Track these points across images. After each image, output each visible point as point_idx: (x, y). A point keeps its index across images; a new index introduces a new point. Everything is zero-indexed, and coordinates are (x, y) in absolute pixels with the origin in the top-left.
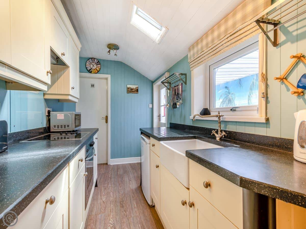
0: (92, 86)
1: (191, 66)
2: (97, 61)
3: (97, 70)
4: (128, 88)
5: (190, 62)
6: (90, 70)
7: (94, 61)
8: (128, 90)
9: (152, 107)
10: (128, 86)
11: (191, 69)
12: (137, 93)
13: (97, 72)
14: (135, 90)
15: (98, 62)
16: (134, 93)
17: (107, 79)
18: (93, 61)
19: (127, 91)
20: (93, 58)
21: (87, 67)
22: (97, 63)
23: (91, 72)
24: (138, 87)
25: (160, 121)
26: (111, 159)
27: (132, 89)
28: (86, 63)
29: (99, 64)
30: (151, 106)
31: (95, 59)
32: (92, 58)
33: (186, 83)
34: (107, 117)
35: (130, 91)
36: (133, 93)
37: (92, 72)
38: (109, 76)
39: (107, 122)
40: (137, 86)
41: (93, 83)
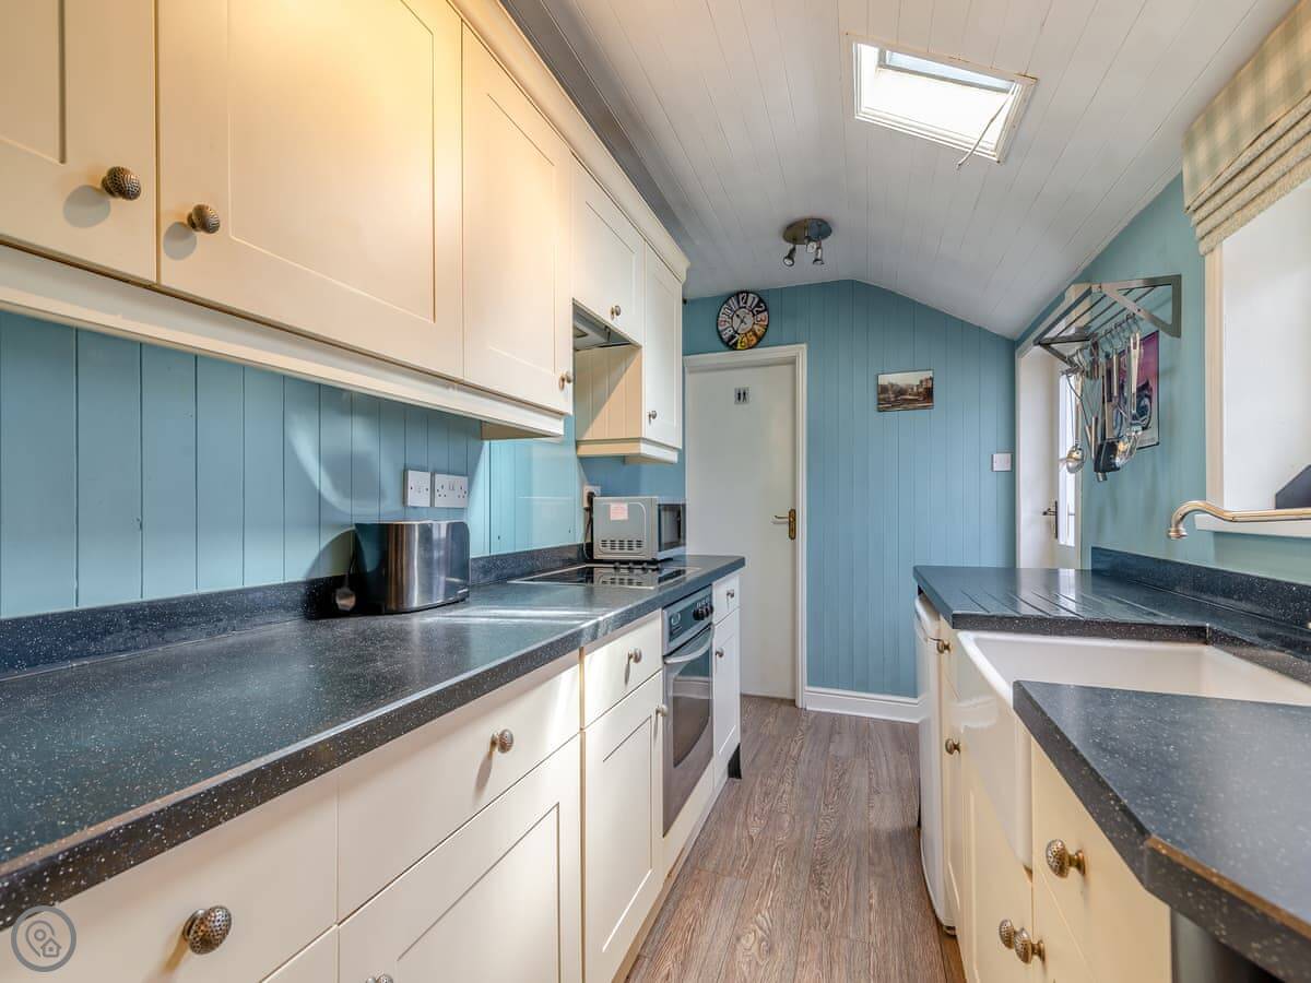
0: (739, 398)
1: (1200, 231)
2: (757, 300)
3: (755, 334)
4: (883, 389)
5: (1192, 209)
6: (732, 337)
7: (746, 303)
8: (882, 396)
9: (1009, 469)
10: (885, 380)
11: (1203, 247)
12: (925, 408)
13: (755, 341)
14: (918, 394)
15: (761, 301)
16: (911, 406)
17: (793, 362)
18: (741, 304)
19: (879, 399)
20: (742, 292)
21: (720, 328)
22: (758, 305)
23: (733, 347)
24: (931, 379)
25: (1057, 537)
26: (809, 684)
27: (901, 392)
28: (718, 316)
29: (765, 310)
30: (1001, 462)
31: (748, 293)
32: (737, 294)
33: (1175, 330)
34: (793, 514)
35: (892, 399)
36: (906, 409)
37: (739, 347)
38: (801, 352)
39: (793, 534)
40: (929, 374)
41: (742, 385)
